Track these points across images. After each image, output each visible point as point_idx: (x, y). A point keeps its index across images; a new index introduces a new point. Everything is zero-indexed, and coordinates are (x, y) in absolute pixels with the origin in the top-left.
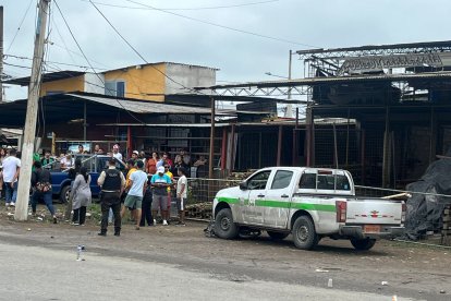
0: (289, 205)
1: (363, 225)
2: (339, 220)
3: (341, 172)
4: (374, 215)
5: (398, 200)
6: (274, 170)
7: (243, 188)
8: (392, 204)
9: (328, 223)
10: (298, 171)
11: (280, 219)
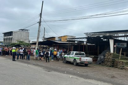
0: (73, 58)
1: (84, 62)
2: (80, 61)
3: (83, 53)
4: (87, 60)
5: (91, 57)
6: (72, 52)
7: (68, 55)
8: (90, 58)
9: (78, 61)
10: (75, 52)
11: (72, 60)
